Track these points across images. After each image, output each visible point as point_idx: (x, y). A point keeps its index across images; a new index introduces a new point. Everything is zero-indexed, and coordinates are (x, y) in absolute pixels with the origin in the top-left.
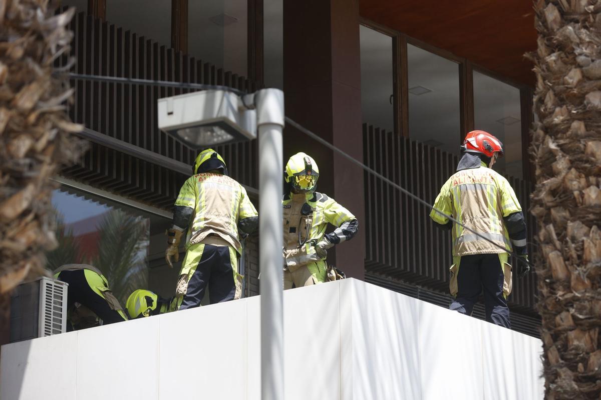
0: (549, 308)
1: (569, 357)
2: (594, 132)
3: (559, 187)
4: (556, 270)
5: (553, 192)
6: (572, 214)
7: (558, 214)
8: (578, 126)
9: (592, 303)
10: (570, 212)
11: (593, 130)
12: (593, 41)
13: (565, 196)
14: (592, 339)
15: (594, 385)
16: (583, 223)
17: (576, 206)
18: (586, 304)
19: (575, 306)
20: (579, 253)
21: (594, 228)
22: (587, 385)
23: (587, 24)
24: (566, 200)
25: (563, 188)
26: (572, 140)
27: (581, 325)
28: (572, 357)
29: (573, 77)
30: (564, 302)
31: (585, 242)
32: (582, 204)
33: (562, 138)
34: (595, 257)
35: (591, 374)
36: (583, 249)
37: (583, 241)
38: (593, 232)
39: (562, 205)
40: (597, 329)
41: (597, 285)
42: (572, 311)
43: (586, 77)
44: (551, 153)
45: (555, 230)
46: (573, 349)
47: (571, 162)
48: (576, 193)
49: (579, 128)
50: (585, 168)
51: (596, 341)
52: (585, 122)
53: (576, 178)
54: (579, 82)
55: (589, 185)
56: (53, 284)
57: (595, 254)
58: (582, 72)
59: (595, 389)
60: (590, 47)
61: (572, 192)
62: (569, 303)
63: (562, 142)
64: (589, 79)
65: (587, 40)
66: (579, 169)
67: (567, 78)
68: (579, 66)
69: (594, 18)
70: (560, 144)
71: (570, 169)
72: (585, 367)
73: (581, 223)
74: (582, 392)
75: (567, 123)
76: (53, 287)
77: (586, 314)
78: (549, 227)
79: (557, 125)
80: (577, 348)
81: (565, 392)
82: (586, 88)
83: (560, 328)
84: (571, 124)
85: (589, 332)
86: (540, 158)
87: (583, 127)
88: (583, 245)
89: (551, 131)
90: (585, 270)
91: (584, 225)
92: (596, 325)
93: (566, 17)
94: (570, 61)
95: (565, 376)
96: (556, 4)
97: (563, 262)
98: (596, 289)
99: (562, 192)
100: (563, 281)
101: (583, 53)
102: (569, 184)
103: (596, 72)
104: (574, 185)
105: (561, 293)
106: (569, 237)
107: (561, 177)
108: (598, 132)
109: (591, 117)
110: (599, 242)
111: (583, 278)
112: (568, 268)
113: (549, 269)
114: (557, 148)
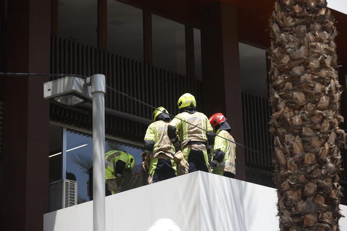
0: (279, 180)
1: (287, 204)
3: (280, 117)
4: (281, 160)
5: (278, 120)
6: (287, 130)
7: (281, 131)
8: (289, 85)
9: (298, 176)
10: (286, 129)
11: (296, 86)
12: (295, 40)
13: (283, 121)
14: (299, 195)
15: (300, 218)
16: (292, 135)
17: (289, 126)
18: (295, 176)
19: (289, 178)
20: (290, 150)
21: (298, 136)
22: (297, 219)
23: (292, 32)
24: (284, 123)
25: (283, 117)
26: (286, 92)
27: (293, 187)
28: (289, 204)
29: (286, 59)
30: (284, 176)
31: (293, 144)
32: (292, 125)
33: (281, 92)
34: (299, 152)
35: (298, 213)
36: (292, 148)
37: (292, 144)
38: (297, 139)
39: (282, 126)
40: (301, 189)
41: (301, 166)
42: (288, 180)
43: (292, 59)
44: (277, 99)
45: (279, 139)
46: (289, 200)
47: (286, 103)
48: (288, 119)
50: (292, 106)
51: (301, 195)
52: (292, 82)
53: (289, 112)
54: (289, 62)
55: (295, 115)
56: (69, 182)
57: (299, 151)
58: (290, 57)
59: (301, 220)
60: (294, 43)
61: (287, 118)
62: (286, 177)
63: (281, 93)
64: (294, 60)
65: (292, 40)
66: (289, 107)
67: (283, 60)
68: (288, 54)
69: (295, 29)
70: (280, 94)
71: (285, 107)
72: (296, 209)
73: (291, 135)
74: (294, 223)
75: (283, 84)
76: (69, 184)
77: (295, 182)
78: (276, 138)
79: (279, 85)
80: (291, 200)
81: (286, 223)
82: (292, 65)
83: (283, 190)
84: (285, 84)
85: (297, 191)
86: (272, 103)
87: (291, 85)
88: (292, 146)
89: (277, 88)
90: (294, 159)
91: (293, 136)
92: (300, 187)
93: (282, 29)
94: (284, 52)
95: (286, 214)
96: (277, 23)
97: (283, 156)
98: (300, 168)
99: (282, 119)
100: (284, 165)
101: (289, 47)
102: (285, 115)
103: (297, 56)
104: (288, 115)
105: (282, 171)
106: (286, 142)
107: (281, 111)
108: (299, 87)
109: (295, 80)
110: (300, 144)
111: (293, 163)
112: (286, 159)
113: (278, 159)
114: (279, 97)
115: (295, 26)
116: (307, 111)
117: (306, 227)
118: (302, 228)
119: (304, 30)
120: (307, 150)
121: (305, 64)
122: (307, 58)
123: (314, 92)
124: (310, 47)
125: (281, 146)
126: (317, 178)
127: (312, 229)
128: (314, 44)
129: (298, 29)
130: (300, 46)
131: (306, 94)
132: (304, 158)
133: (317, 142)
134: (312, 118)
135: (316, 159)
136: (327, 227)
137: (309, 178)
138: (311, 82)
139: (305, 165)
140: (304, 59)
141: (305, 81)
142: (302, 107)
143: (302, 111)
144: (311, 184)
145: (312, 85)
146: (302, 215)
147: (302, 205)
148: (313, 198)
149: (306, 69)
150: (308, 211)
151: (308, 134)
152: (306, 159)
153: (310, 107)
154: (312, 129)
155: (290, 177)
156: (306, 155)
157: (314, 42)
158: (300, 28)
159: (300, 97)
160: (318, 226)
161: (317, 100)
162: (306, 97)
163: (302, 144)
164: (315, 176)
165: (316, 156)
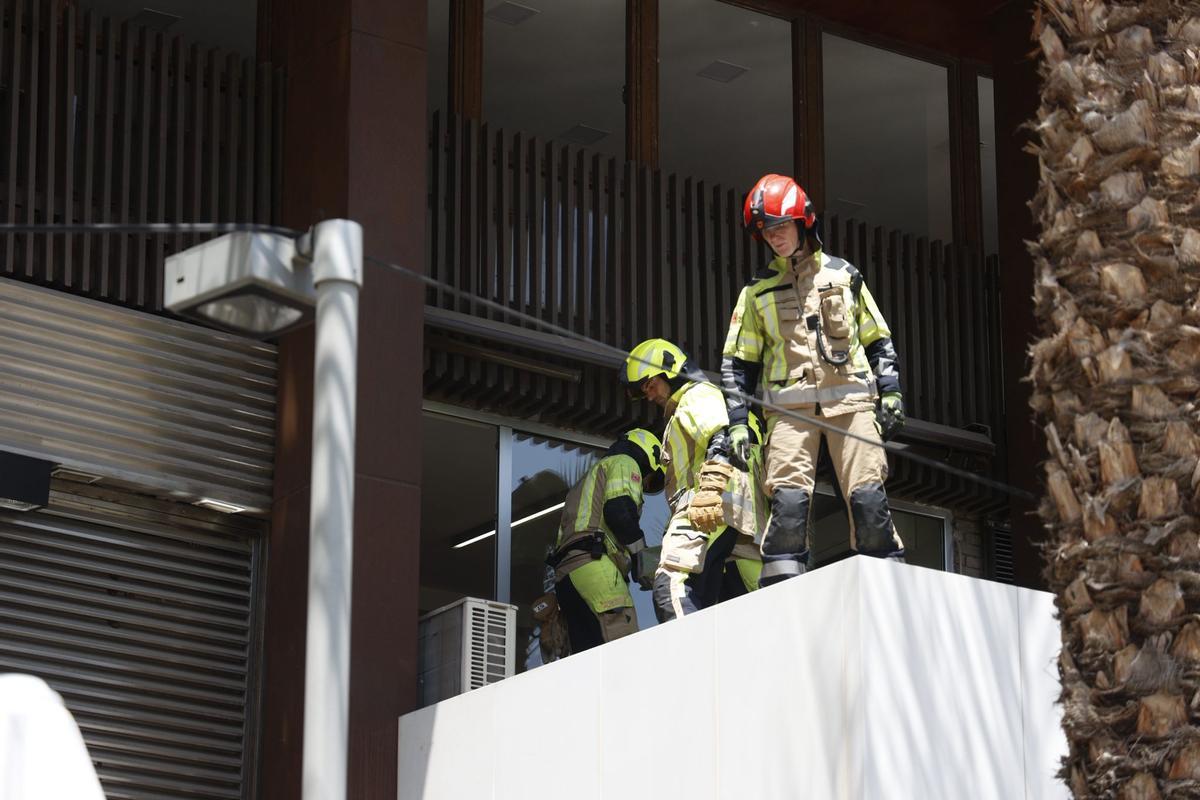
0: (1058, 576)
1: (1083, 661)
2: (1113, 248)
3: (1058, 353)
4: (1063, 506)
5: (1054, 362)
6: (1083, 402)
7: (1065, 402)
8: (1089, 240)
9: (1118, 559)
10: (1080, 397)
11: (1113, 245)
12: (1111, 83)
13: (1070, 370)
14: (1120, 626)
15: (1123, 709)
16: (1100, 415)
17: (1089, 385)
18: (1105, 562)
19: (1088, 568)
20: (1093, 471)
21: (1115, 420)
22: (1114, 711)
23: (1101, 53)
24: (1072, 377)
25: (1068, 353)
26: (1080, 268)
27: (1101, 601)
28: (1088, 661)
29: (1080, 151)
30: (1073, 563)
31: (1101, 449)
32: (1097, 382)
33: (1066, 266)
34: (1122, 476)
35: (1116, 690)
36: (1098, 463)
37: (1097, 449)
38: (1113, 429)
39: (1068, 385)
40: (1125, 607)
41: (1127, 526)
42: (1083, 576)
43: (1101, 150)
44: (1050, 294)
45: (1058, 433)
46: (1089, 647)
47: (1079, 306)
48: (1086, 362)
49: (1091, 245)
50: (1097, 316)
51: (1126, 628)
52: (1098, 232)
53: (1086, 334)
54: (1090, 160)
55: (1108, 343)
56: (487, 608)
57: (1120, 470)
58: (1093, 142)
59: (1126, 717)
60: (1107, 94)
61: (1080, 359)
62: (1076, 565)
63: (1065, 272)
64: (1106, 152)
65: (1103, 82)
66: (1089, 317)
67: (1070, 156)
68: (1088, 132)
69: (1114, 41)
70: (1061, 276)
71: (1075, 319)
72: (1109, 678)
73: (1096, 415)
74: (1104, 725)
75: (1071, 238)
76: (486, 614)
77: (1105, 582)
78: (1049, 429)
79: (1057, 243)
80: (1094, 645)
81: (1078, 726)
82: (1102, 170)
83: (1072, 610)
84: (1077, 238)
85: (1114, 615)
86: (1041, 305)
87: (1096, 242)
88: (1098, 455)
89: (1052, 255)
90: (1102, 500)
91: (1102, 420)
92: (1124, 599)
93: (1072, 47)
94: (1074, 127)
95: (1078, 695)
96: (1056, 26)
97: (1070, 491)
98: (1124, 534)
99: (1064, 360)
100: (1074, 525)
101: (1091, 109)
102: (1075, 347)
103: (1114, 139)
104: (1083, 349)
105: (1064, 546)
106: (1080, 444)
107: (1062, 335)
108: (1124, 248)
109: (1108, 222)
110: (1125, 448)
111: (1100, 514)
112: (1078, 500)
113: (1054, 506)
114: (1056, 285)
115: (1113, 30)
116: (1151, 330)
117: (1146, 741)
118: (1133, 742)
119: (1144, 44)
120: (1150, 469)
121: (1147, 165)
122: (1152, 144)
123: (1173, 262)
124: (1163, 101)
125: (1063, 456)
126: (1184, 565)
127: (1166, 746)
128: (1178, 91)
129: (1123, 43)
130: (1127, 100)
131: (1146, 269)
132: (1139, 497)
133: (1183, 438)
134: (1168, 354)
135: (1180, 497)
137: (1155, 567)
138: (1167, 225)
139: (1142, 522)
140: (1139, 146)
141: (1146, 225)
142: (1132, 317)
143: (1129, 331)
144: (1160, 587)
145: (1168, 237)
146: (1131, 698)
147: (1130, 663)
148: (1169, 635)
149: (1149, 180)
150: (1151, 683)
151: (1151, 411)
152: (1145, 499)
153: (1162, 316)
154: (1166, 393)
155: (1090, 565)
156: (1145, 487)
157: (1178, 84)
158: (1128, 36)
159: (1121, 278)
160: (1187, 736)
161: (1188, 288)
162: (1147, 280)
163: (1129, 447)
164: (1176, 559)
165: (1180, 488)
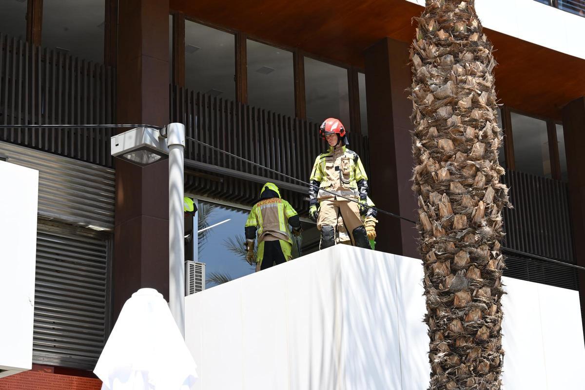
0: (424, 250)
1: (434, 280)
3: (423, 171)
4: (425, 225)
5: (421, 174)
6: (432, 188)
7: (425, 188)
8: (433, 130)
9: (446, 244)
10: (431, 186)
11: (442, 132)
12: (439, 74)
13: (427, 177)
14: (447, 268)
15: (449, 297)
16: (438, 193)
17: (434, 182)
18: (442, 245)
20: (436, 212)
21: (445, 194)
22: (446, 298)
23: (435, 64)
24: (428, 179)
25: (426, 171)
26: (430, 140)
27: (440, 259)
28: (436, 280)
29: (429, 98)
30: (429, 245)
32: (438, 181)
33: (425, 139)
34: (447, 214)
35: (446, 290)
36: (439, 210)
37: (438, 204)
38: (444, 197)
39: (426, 182)
40: (449, 261)
41: (449, 232)
42: (434, 250)
43: (437, 98)
44: (419, 149)
45: (423, 199)
46: (436, 275)
47: (430, 154)
48: (433, 174)
49: (434, 132)
50: (437, 157)
51: (450, 268)
52: (436, 127)
53: (433, 164)
54: (433, 102)
55: (441, 167)
56: (195, 264)
57: (446, 212)
58: (434, 95)
59: (450, 300)
60: (438, 78)
61: (431, 173)
62: (431, 246)
63: (424, 142)
64: (439, 99)
65: (436, 74)
66: (434, 158)
67: (425, 100)
68: (432, 92)
69: (440, 60)
71: (429, 159)
72: (444, 286)
74: (442, 303)
75: (427, 129)
76: (195, 266)
77: (442, 252)
78: (420, 198)
79: (421, 131)
80: (438, 274)
81: (432, 303)
82: (437, 105)
83: (429, 262)
84: (429, 129)
85: (445, 263)
86: (415, 154)
87: (436, 130)
88: (438, 207)
89: (419, 135)
90: (440, 223)
92: (449, 258)
93: (424, 61)
94: (427, 90)
95: (432, 292)
96: (419, 54)
97: (428, 219)
98: (448, 235)
99: (425, 174)
100: (429, 232)
101: (434, 83)
102: (429, 169)
103: (442, 94)
104: (432, 169)
105: (427, 239)
106: (431, 203)
107: (424, 164)
108: (445, 133)
109: (440, 124)
110: (448, 204)
111: (440, 228)
112: (431, 222)
113: (422, 225)
114: (422, 146)
115: (440, 56)
116: (456, 162)
117: (457, 308)
118: (452, 309)
119: (451, 61)
120: (457, 212)
121: (453, 104)
122: (455, 96)
123: (464, 139)
124: (458, 81)
125: (425, 207)
126: (470, 245)
127: (464, 310)
128: (464, 78)
129: (444, 61)
130: (446, 81)
131: (454, 141)
132: (453, 221)
133: (468, 200)
134: (463, 171)
135: (468, 221)
136: (483, 307)
137: (460, 246)
138: (461, 125)
139: (455, 230)
140: (451, 97)
141: (454, 125)
142: (450, 157)
143: (449, 163)
144: (462, 254)
145: (462, 129)
146: (452, 293)
147: (451, 281)
148: (465, 271)
149: (454, 109)
150: (459, 287)
151: (457, 191)
152: (455, 222)
153: (460, 157)
154: (462, 185)
155: (436, 246)
156: (455, 218)
157: (463, 75)
158: (445, 58)
159: (446, 144)
160: (471, 306)
161: (469, 147)
162: (454, 144)
163: (449, 204)
164: (467, 243)
165: (467, 219)
